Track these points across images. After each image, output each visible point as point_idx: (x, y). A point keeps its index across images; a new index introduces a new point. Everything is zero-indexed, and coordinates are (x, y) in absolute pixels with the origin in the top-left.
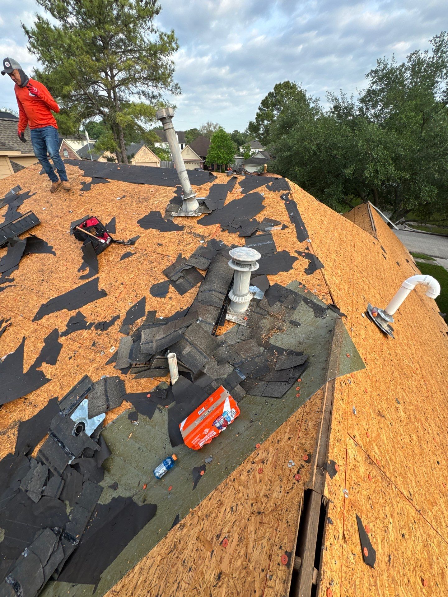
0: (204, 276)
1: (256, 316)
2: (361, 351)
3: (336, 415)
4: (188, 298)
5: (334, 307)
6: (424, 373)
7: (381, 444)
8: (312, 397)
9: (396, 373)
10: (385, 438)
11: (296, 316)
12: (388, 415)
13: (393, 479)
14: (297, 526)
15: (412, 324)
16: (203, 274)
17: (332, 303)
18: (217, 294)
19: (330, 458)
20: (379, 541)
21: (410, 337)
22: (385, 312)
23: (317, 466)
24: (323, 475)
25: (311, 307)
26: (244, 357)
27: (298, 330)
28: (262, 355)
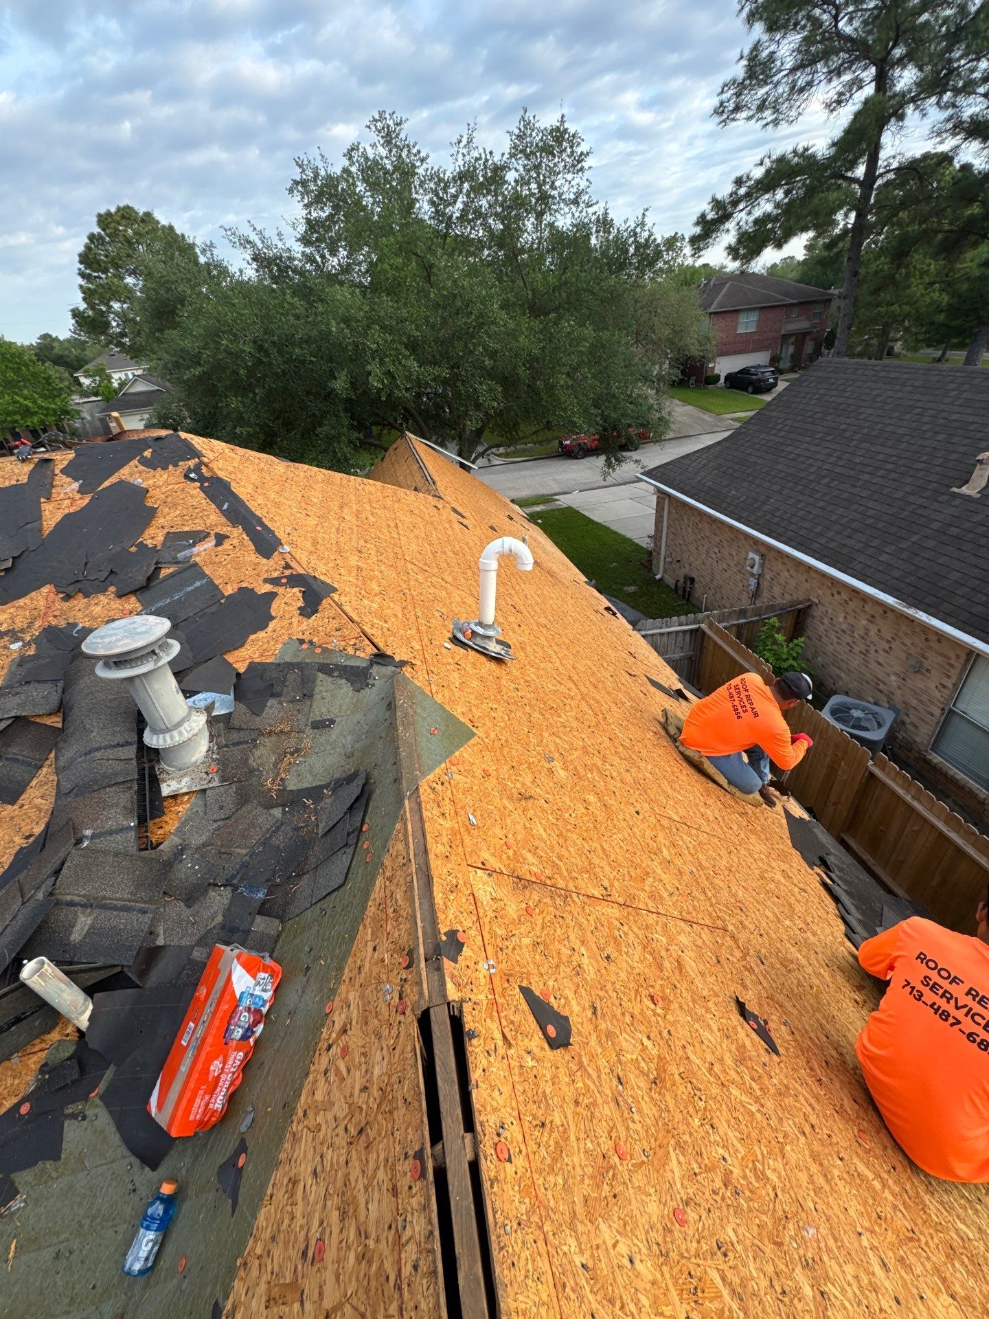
0: (60, 725)
1: (236, 752)
2: (458, 711)
3: (436, 849)
4: (38, 801)
5: (381, 657)
6: (584, 690)
7: (537, 843)
8: (391, 843)
9: (536, 715)
10: (542, 830)
11: (320, 709)
12: (538, 790)
13: (571, 886)
14: (420, 1093)
15: (544, 621)
16: (55, 721)
17: (376, 651)
18: (111, 753)
19: (443, 929)
20: (570, 995)
21: (546, 644)
22: (480, 624)
23: (426, 960)
24: (439, 969)
25: (340, 677)
26: (244, 851)
27: (336, 730)
28: (282, 824)
